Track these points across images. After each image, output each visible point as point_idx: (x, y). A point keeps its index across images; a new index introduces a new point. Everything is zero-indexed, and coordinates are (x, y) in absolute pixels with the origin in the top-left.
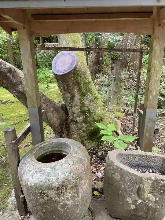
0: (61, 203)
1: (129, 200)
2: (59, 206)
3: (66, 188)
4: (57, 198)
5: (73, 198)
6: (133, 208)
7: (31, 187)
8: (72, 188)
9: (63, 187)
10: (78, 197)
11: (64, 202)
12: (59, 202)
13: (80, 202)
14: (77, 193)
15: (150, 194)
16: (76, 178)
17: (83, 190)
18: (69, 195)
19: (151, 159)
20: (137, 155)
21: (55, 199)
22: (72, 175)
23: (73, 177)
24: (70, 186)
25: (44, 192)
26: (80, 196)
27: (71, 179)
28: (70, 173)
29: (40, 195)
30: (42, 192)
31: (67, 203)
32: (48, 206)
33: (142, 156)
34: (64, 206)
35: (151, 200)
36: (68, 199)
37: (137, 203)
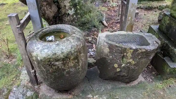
0: (66, 71)
1: (116, 66)
2: (65, 73)
3: (69, 59)
4: (63, 67)
5: (75, 66)
6: (118, 71)
7: (41, 60)
8: (74, 59)
9: (67, 58)
10: (79, 65)
11: (69, 70)
12: (65, 70)
13: (80, 69)
14: (78, 62)
15: (131, 59)
16: (77, 52)
17: (82, 61)
18: (72, 65)
19: (131, 37)
20: (121, 35)
21: (61, 68)
22: (73, 49)
23: (74, 51)
24: (72, 58)
25: (53, 63)
26: (80, 65)
27: (73, 52)
28: (72, 48)
29: (49, 66)
30: (50, 63)
31: (71, 70)
32: (56, 73)
33: (125, 35)
34: (69, 73)
35: (131, 64)
36: (71, 67)
37: (122, 67)
